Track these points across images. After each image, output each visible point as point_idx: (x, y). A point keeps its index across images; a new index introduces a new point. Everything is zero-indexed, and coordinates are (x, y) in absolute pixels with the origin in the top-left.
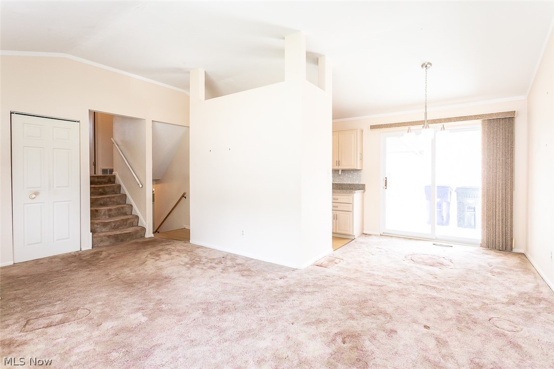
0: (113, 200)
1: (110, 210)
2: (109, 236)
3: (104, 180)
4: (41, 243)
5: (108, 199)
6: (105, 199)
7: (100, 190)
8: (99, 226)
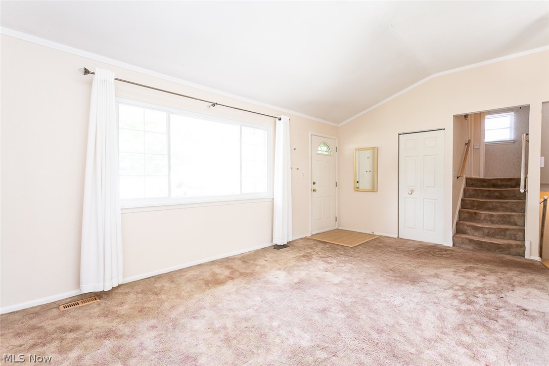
0: (504, 205)
1: (492, 216)
2: (471, 241)
3: (509, 183)
4: (414, 228)
5: (498, 204)
6: (494, 204)
7: (497, 194)
8: (469, 228)
